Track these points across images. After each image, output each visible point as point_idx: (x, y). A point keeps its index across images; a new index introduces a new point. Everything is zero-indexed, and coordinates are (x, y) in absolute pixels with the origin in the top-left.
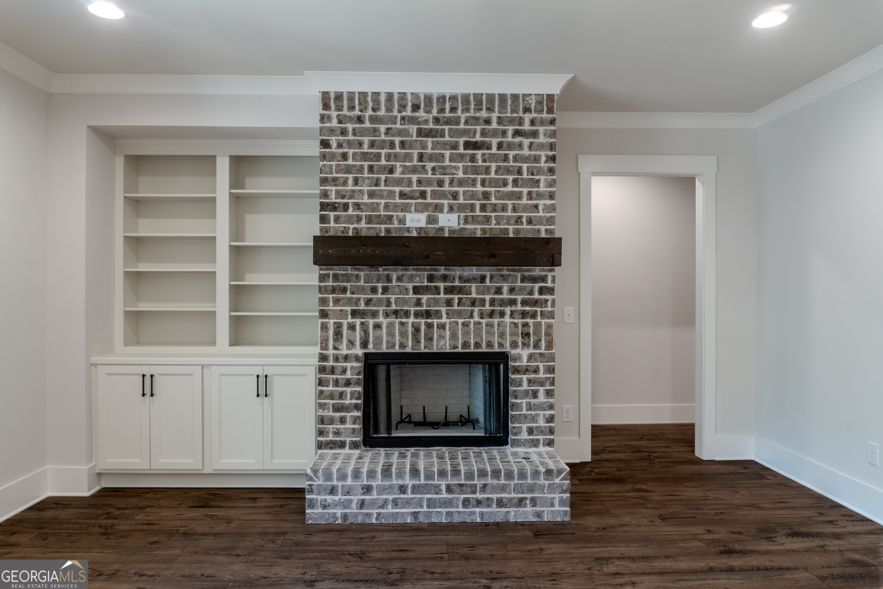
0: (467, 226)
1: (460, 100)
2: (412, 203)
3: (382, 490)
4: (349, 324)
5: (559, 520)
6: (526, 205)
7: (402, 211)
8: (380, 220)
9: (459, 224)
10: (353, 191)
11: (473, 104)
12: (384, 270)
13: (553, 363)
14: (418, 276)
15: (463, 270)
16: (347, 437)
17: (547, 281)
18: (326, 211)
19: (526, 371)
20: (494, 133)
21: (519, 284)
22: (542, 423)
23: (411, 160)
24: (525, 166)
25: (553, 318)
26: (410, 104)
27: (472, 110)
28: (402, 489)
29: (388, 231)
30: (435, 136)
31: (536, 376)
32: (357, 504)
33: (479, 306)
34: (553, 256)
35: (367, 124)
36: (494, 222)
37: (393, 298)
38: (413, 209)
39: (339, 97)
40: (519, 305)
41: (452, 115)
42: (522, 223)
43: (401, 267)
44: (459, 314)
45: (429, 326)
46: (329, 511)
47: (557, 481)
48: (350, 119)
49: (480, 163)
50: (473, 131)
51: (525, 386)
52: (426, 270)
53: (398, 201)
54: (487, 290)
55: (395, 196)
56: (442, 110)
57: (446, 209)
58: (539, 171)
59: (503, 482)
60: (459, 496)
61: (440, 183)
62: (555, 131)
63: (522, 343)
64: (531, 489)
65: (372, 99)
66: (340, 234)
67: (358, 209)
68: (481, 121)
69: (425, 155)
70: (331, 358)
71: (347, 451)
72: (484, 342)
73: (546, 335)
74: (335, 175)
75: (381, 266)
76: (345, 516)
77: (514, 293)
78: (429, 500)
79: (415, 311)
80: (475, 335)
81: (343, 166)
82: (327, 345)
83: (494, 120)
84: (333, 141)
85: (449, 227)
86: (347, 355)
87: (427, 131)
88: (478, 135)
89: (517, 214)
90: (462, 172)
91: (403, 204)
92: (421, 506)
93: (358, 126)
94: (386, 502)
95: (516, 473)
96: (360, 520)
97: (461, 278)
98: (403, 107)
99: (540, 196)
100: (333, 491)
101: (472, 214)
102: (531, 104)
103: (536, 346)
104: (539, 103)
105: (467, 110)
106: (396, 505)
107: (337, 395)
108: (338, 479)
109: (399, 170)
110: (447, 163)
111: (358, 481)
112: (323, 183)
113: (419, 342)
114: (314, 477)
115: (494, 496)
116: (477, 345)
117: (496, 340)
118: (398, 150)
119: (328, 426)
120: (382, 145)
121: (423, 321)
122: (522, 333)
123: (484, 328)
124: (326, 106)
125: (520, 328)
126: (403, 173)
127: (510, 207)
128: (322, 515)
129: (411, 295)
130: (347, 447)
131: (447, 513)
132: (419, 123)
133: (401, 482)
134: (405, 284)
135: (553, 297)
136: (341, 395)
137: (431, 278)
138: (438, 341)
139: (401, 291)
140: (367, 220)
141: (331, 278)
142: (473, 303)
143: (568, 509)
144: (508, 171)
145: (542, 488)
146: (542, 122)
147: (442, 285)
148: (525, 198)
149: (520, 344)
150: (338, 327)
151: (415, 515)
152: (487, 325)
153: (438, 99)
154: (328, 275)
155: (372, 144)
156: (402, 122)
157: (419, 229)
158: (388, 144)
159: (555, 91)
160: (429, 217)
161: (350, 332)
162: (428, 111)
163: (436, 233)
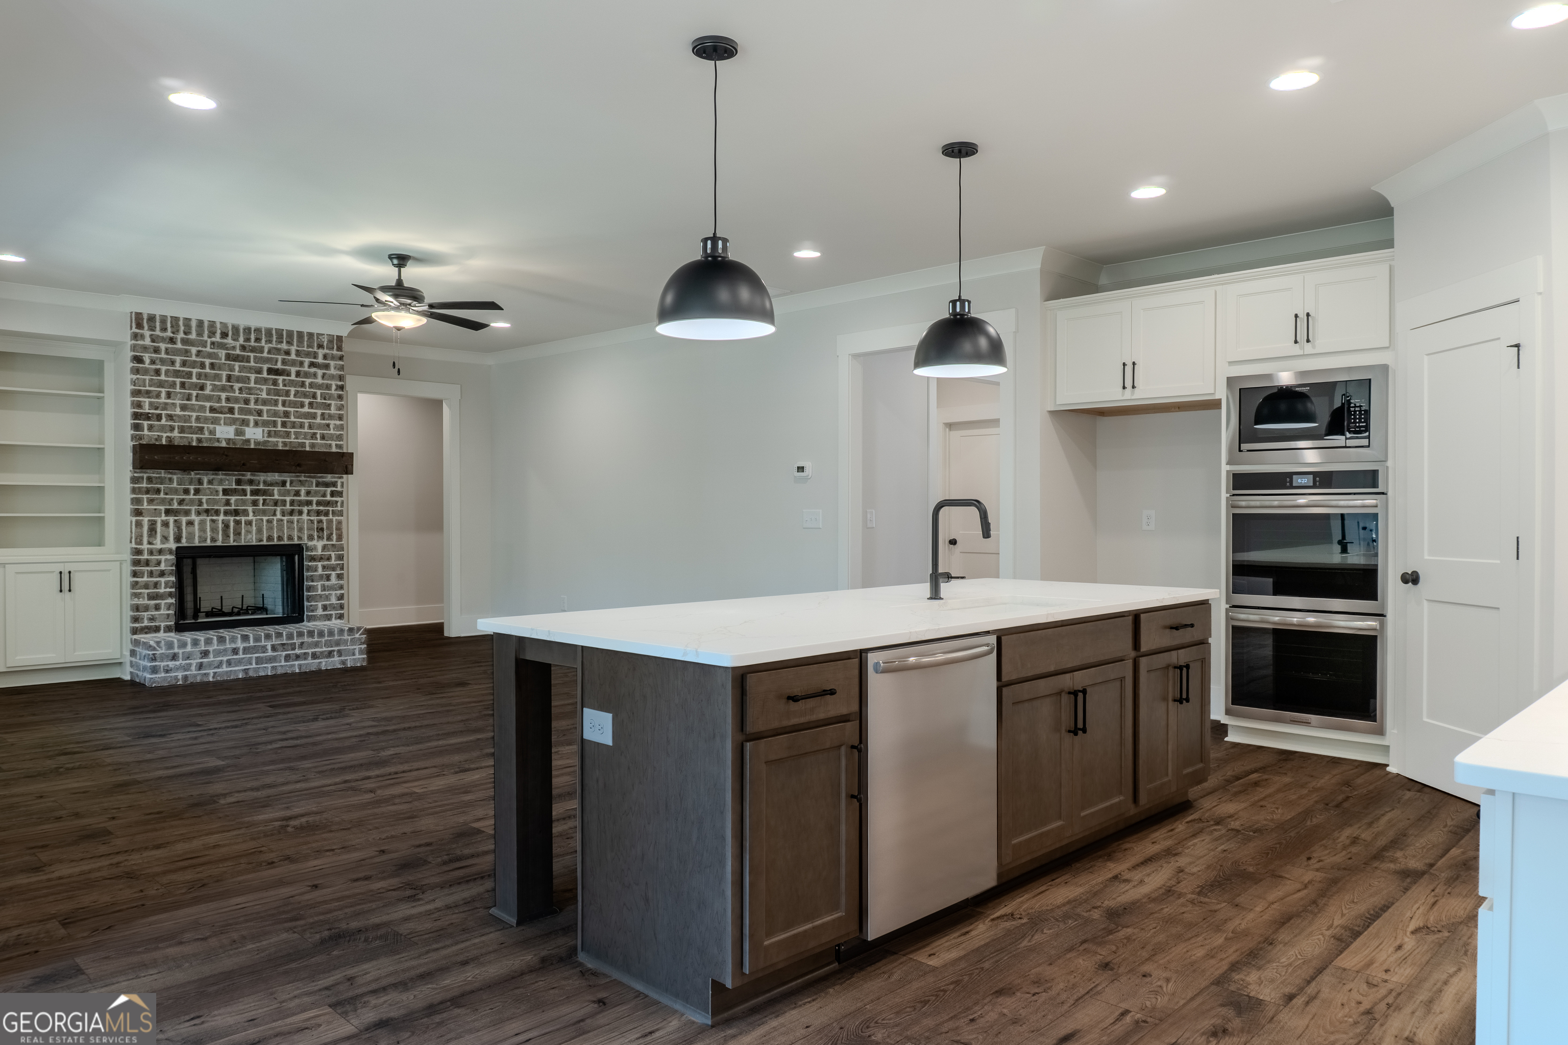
0: (270, 440)
1: (263, 333)
2: (221, 417)
3: (218, 653)
4: (162, 521)
5: (359, 665)
6: (320, 424)
7: (212, 423)
8: (192, 430)
9: (263, 437)
10: (166, 404)
11: (275, 337)
12: (196, 474)
13: (343, 552)
14: (228, 480)
15: (267, 476)
16: (162, 622)
18: (140, 420)
19: (321, 559)
20: (293, 363)
21: (314, 488)
22: (334, 601)
23: (220, 380)
24: (319, 392)
25: (342, 516)
26: (219, 332)
27: (274, 342)
28: (235, 651)
29: (199, 440)
30: (242, 361)
31: (329, 563)
32: (196, 666)
33: (281, 506)
34: (346, 467)
35: (179, 345)
36: (293, 436)
37: (204, 498)
38: (222, 422)
39: (152, 318)
40: (314, 505)
41: (256, 344)
42: (316, 439)
43: (211, 472)
44: (264, 512)
45: (238, 523)
46: (171, 675)
47: (357, 636)
48: (163, 340)
49: (281, 387)
50: (275, 360)
51: (319, 571)
52: (235, 475)
53: (208, 414)
54: (288, 493)
55: (206, 410)
56: (248, 340)
57: (252, 424)
58: (330, 397)
59: (316, 639)
60: (281, 653)
61: (247, 402)
62: (343, 365)
63: (318, 536)
64: (338, 643)
65: (184, 324)
66: (153, 442)
67: (170, 420)
68: (282, 352)
69: (232, 376)
70: (146, 552)
71: (161, 635)
72: (285, 536)
73: (336, 529)
74: (148, 388)
75: (193, 471)
76: (185, 678)
77: (310, 496)
78: (257, 658)
79: (224, 509)
80: (278, 530)
81: (156, 381)
82: (141, 540)
83: (293, 352)
84: (147, 357)
85: (255, 439)
86: (161, 549)
87: (235, 356)
88: (279, 363)
89: (312, 431)
90: (265, 393)
91: (213, 417)
92: (251, 664)
93: (170, 346)
94: (221, 662)
95: (326, 632)
96: (198, 679)
97: (265, 483)
98: (212, 334)
99: (331, 417)
100: (174, 657)
101: (274, 429)
102: (324, 342)
103: (329, 538)
104: (331, 342)
105: (270, 342)
106: (230, 664)
107: (151, 585)
108: (179, 647)
109: (209, 388)
110: (252, 385)
111: (196, 648)
112: (137, 395)
113: (229, 536)
114: (157, 648)
115: (310, 651)
116: (280, 538)
117: (295, 534)
118: (208, 370)
119: (143, 613)
120: (193, 364)
121: (232, 518)
122: (317, 528)
123: (285, 524)
124: (139, 326)
125: (315, 524)
126: (213, 390)
127: (307, 425)
128: (163, 679)
129: (221, 496)
130: (162, 631)
131: (272, 667)
132: (227, 349)
133: (234, 646)
134: (215, 487)
135: (342, 499)
136: (156, 585)
137: (239, 482)
138: (245, 535)
139: (212, 493)
140: (180, 430)
141: (145, 480)
142: (276, 503)
143: (365, 656)
144: (305, 395)
145: (346, 642)
146: (333, 358)
147: (248, 488)
148: (319, 418)
149: (316, 537)
150: (153, 524)
151: (246, 671)
152: (288, 522)
153: (244, 329)
154: (143, 478)
155: (184, 364)
156: (212, 347)
157: (228, 441)
158: (199, 365)
159: (344, 333)
160: (236, 430)
161: (164, 528)
162: (235, 339)
163: (243, 444)
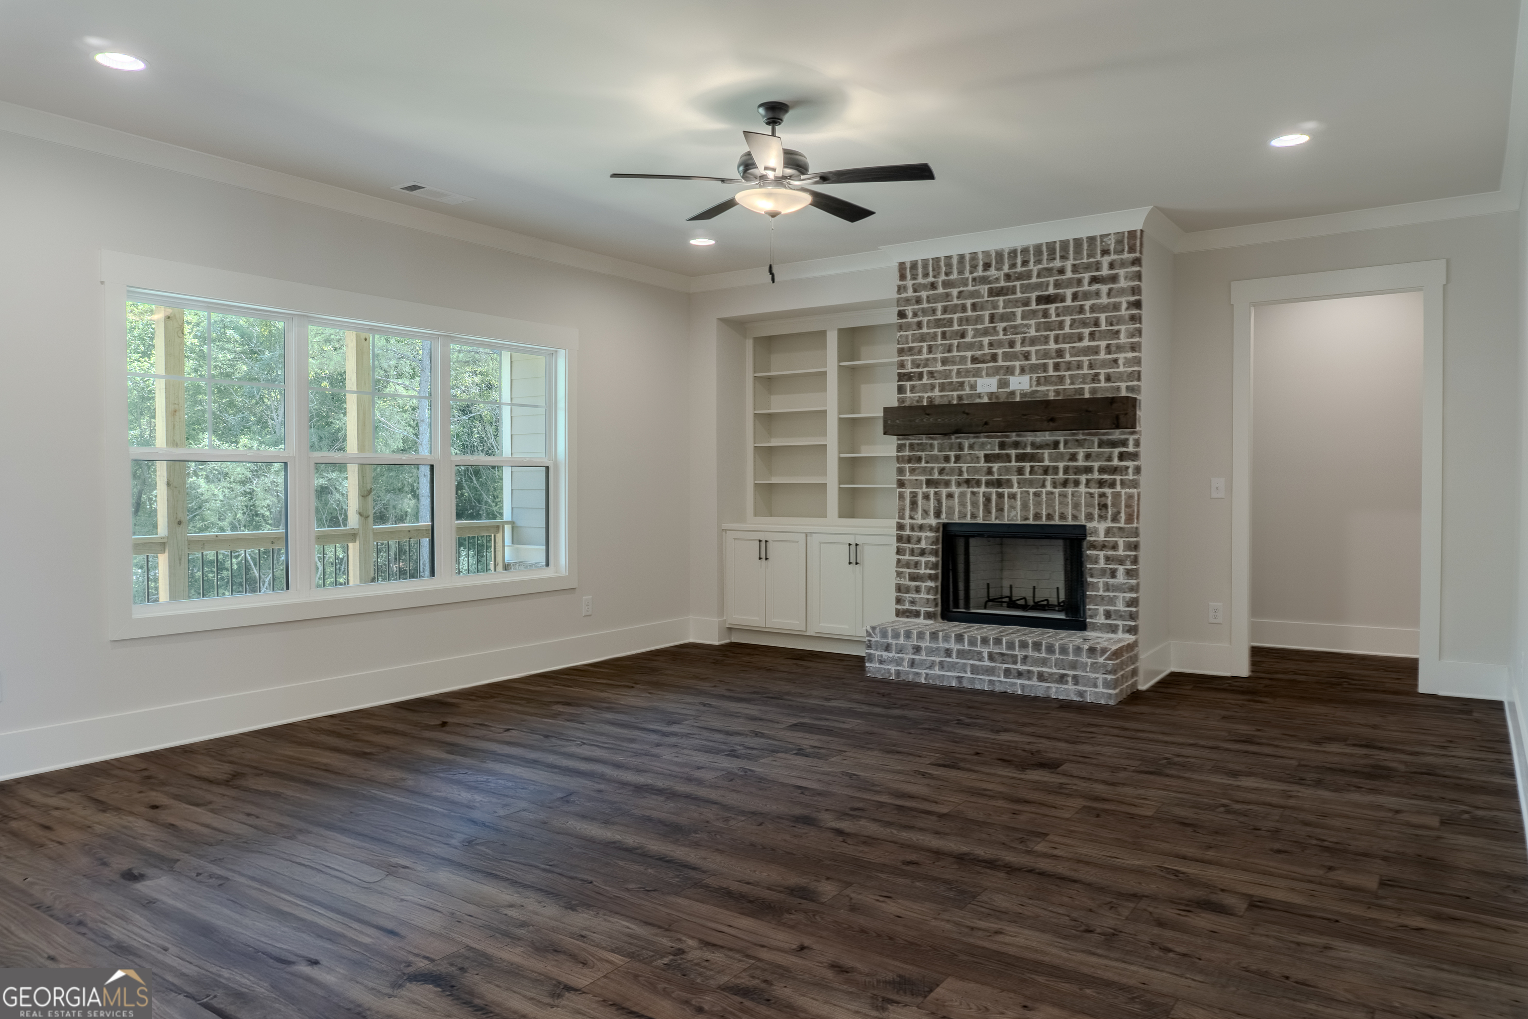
0: (1039, 388)
1: (1032, 252)
2: (983, 367)
3: (930, 652)
4: (923, 493)
6: (1104, 361)
7: (974, 376)
8: (952, 387)
9: (1031, 386)
10: (927, 360)
11: (1045, 254)
12: (957, 438)
13: (1135, 539)
14: (990, 443)
15: (1036, 436)
16: (921, 606)
17: (1128, 445)
18: (903, 381)
19: (1103, 547)
20: (1069, 283)
21: (1096, 449)
22: (1121, 606)
23: (983, 323)
24: (1103, 317)
25: (1136, 488)
26: (981, 263)
27: (1045, 261)
28: (948, 653)
29: (960, 398)
30: (1006, 294)
31: (1114, 553)
32: (908, 662)
33: (1053, 474)
35: (940, 290)
36: (1068, 381)
37: (965, 466)
38: (984, 373)
39: (914, 265)
40: (1096, 473)
41: (1023, 269)
42: (1099, 381)
43: (972, 435)
44: (1031, 483)
45: (1000, 496)
46: (885, 667)
47: (1101, 660)
48: (924, 287)
50: (1045, 284)
51: (1102, 564)
52: (998, 437)
53: (970, 366)
54: (1060, 457)
55: (967, 361)
56: (1013, 266)
57: (1017, 371)
58: (1119, 320)
59: (1044, 655)
60: (1001, 665)
61: (1012, 344)
62: (1138, 272)
63: (1099, 515)
64: (1074, 666)
65: (945, 263)
66: (915, 404)
67: (932, 377)
68: (1055, 271)
69: (996, 315)
70: (908, 527)
71: (921, 620)
72: (1057, 514)
73: (1126, 506)
74: (911, 345)
75: (953, 434)
76: (898, 673)
77: (1090, 460)
78: (972, 665)
79: (986, 480)
80: (1048, 506)
81: (918, 335)
82: (903, 514)
83: (1069, 269)
84: (909, 310)
85: (1021, 390)
86: (922, 524)
87: (998, 290)
88: (1051, 287)
89: (1094, 371)
90: (1034, 330)
91: (974, 369)
92: (965, 672)
93: (931, 292)
94: (933, 663)
95: (1057, 647)
96: (910, 678)
97: (1033, 445)
98: (974, 267)
99: (1120, 348)
100: (887, 648)
101: (1044, 374)
102: (1109, 245)
103: (1115, 519)
104: (1119, 242)
105: (1040, 261)
106: (943, 668)
107: (912, 563)
108: (892, 637)
109: (971, 333)
110: (1019, 321)
111: (909, 641)
112: (900, 353)
113: (990, 512)
114: (873, 634)
115: (1035, 669)
116: (1050, 517)
117: (1069, 511)
118: (970, 313)
119: (905, 595)
120: (954, 309)
121: (994, 490)
122: (1099, 504)
123: (1057, 498)
124: (902, 277)
125: (1096, 498)
126: (974, 336)
127: (1086, 364)
128: (879, 670)
129: (982, 463)
130: (922, 617)
131: (990, 681)
132: (990, 282)
133: (947, 646)
134: (977, 452)
135: (1136, 463)
136: (917, 565)
137: (1002, 446)
138: (1009, 511)
139: (972, 460)
140: (940, 388)
141: (907, 448)
142: (1046, 471)
143: (1112, 692)
144: (1084, 324)
145: (1084, 666)
146: (1123, 264)
147: (1013, 452)
148: (1103, 352)
149: (1096, 516)
150: (914, 496)
151: (960, 679)
152: (1060, 495)
153: (1009, 254)
154: (905, 445)
155: (945, 310)
156: (974, 283)
157: (991, 395)
158: (960, 308)
159: (1137, 226)
160: (1000, 381)
161: (925, 501)
162: (999, 269)
163: (1007, 398)
